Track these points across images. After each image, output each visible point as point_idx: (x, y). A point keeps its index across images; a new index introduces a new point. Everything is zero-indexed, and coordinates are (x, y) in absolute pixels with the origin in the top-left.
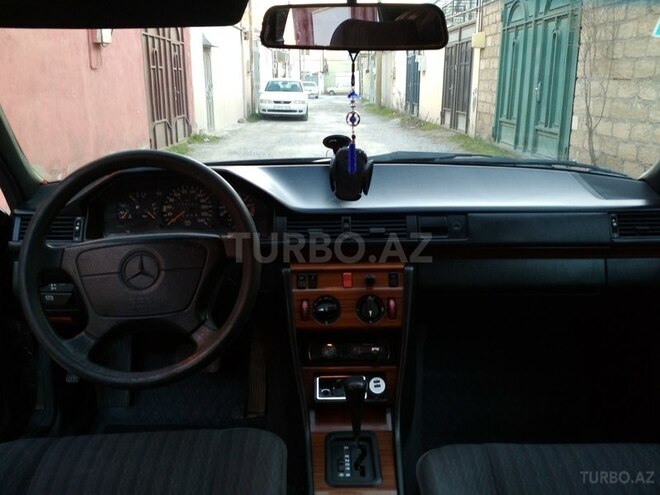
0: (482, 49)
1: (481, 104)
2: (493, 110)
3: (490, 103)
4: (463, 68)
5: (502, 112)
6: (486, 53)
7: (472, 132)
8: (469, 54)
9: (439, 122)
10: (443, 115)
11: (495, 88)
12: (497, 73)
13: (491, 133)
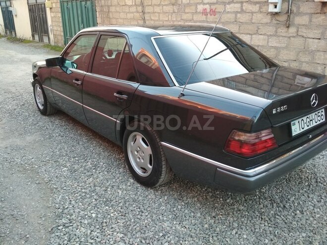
0: (51, 8)
1: (55, 31)
2: (62, 34)
3: (60, 31)
4: (41, 15)
5: (67, 34)
6: (53, 10)
7: (52, 43)
8: (43, 10)
9: (31, 39)
10: (33, 36)
11: (61, 24)
12: (61, 19)
13: (63, 44)
